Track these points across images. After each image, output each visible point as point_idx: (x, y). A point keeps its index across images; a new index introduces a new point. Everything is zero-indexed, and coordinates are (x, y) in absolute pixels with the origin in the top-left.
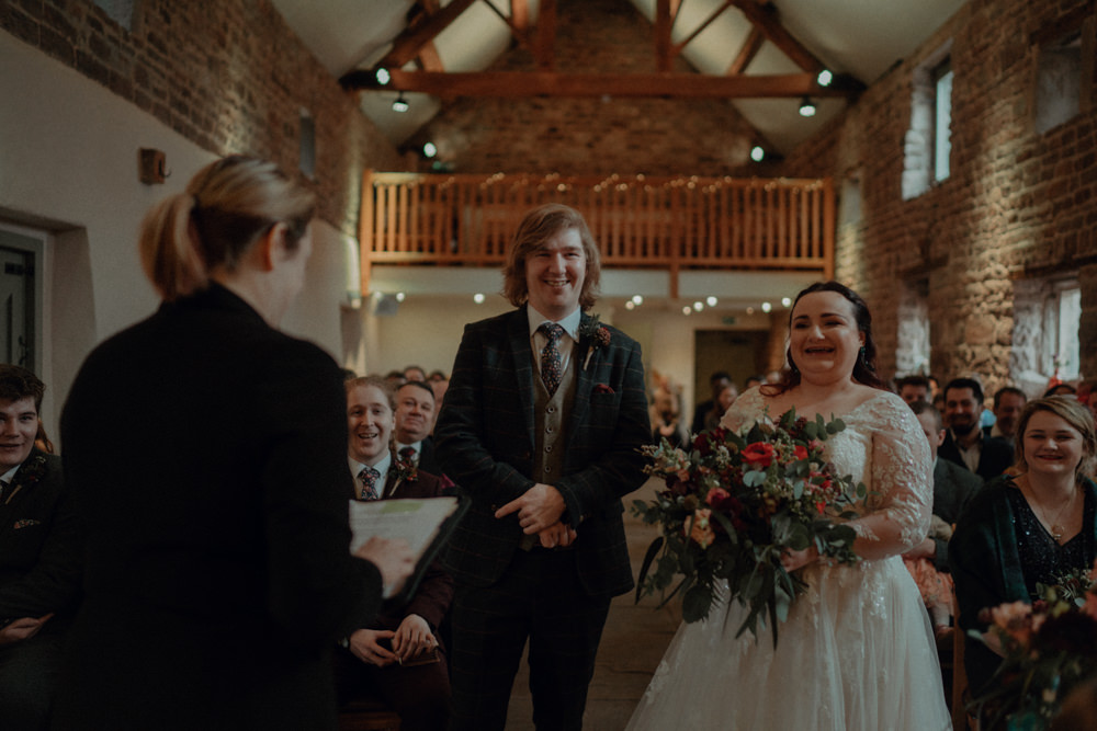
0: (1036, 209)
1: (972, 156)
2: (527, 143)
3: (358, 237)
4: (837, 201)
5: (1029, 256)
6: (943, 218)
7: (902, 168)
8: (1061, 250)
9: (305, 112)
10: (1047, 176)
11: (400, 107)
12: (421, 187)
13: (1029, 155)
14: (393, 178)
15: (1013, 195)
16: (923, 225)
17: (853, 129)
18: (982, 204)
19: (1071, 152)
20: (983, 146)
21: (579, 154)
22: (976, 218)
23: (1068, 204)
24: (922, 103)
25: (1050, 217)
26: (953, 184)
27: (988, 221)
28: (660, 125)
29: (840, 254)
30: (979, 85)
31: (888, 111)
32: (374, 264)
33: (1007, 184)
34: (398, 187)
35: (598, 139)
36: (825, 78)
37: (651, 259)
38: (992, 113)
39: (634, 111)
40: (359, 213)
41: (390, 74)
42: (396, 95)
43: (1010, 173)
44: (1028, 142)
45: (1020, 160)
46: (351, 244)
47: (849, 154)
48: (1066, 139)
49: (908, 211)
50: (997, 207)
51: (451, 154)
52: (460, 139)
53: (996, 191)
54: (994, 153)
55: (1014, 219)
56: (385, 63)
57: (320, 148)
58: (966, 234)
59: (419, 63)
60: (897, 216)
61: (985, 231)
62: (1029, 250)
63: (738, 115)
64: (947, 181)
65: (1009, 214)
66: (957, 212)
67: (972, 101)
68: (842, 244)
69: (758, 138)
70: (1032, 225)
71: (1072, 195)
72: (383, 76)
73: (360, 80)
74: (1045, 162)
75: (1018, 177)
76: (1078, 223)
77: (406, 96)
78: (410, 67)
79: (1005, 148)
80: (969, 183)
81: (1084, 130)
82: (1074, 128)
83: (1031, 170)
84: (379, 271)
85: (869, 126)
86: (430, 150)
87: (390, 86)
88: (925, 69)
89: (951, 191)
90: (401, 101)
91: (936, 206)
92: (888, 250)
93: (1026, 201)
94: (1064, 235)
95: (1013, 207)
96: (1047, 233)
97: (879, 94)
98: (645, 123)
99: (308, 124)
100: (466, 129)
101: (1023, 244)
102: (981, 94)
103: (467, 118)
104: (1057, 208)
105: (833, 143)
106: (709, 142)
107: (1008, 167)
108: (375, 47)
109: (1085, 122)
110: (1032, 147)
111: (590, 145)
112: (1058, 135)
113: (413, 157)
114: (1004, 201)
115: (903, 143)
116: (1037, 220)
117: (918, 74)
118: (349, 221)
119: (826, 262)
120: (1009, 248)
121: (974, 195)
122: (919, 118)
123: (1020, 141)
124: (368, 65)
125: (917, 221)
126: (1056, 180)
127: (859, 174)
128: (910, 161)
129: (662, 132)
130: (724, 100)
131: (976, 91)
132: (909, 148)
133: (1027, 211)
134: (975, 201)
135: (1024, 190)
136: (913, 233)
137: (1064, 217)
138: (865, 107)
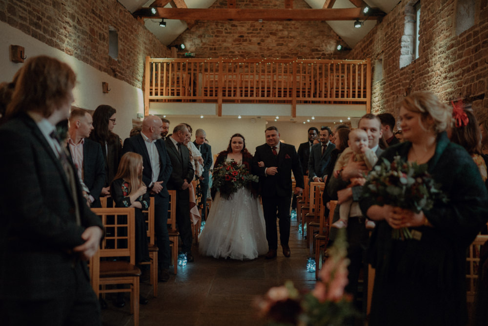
0: (455, 73)
1: (429, 47)
2: (229, 43)
3: (143, 89)
4: (373, 70)
5: (451, 96)
6: (416, 78)
7: (400, 54)
8: (465, 93)
9: (112, 28)
10: (460, 56)
13: (452, 46)
15: (445, 66)
16: (408, 81)
17: (380, 34)
18: (432, 71)
19: (470, 45)
20: (434, 42)
21: (254, 48)
22: (430, 77)
23: (468, 70)
24: (409, 22)
25: (461, 76)
26: (420, 61)
27: (435, 79)
28: (293, 34)
29: (374, 95)
30: (432, 13)
31: (395, 26)
32: (151, 101)
33: (443, 60)
35: (263, 41)
36: (366, 10)
37: (282, 98)
38: (437, 26)
39: (280, 27)
40: (144, 77)
41: (157, 10)
42: (160, 21)
43: (444, 55)
44: (452, 40)
45: (449, 48)
46: (140, 91)
47: (378, 47)
48: (468, 38)
49: (402, 75)
50: (438, 72)
51: (193, 49)
52: (197, 41)
53: (438, 64)
54: (438, 45)
55: (446, 78)
56: (155, 5)
57: (120, 47)
58: (425, 85)
59: (173, 4)
60: (397, 78)
61: (433, 84)
62: (451, 93)
63: (330, 29)
64: (419, 59)
65: (443, 75)
66: (421, 75)
67: (429, 20)
68: (375, 91)
69: (339, 40)
70: (453, 81)
71: (470, 66)
72: (154, 11)
73: (143, 13)
74: (459, 50)
75: (447, 57)
76: (472, 80)
77: (165, 21)
79: (442, 43)
80: (427, 61)
81: (476, 33)
82: (471, 32)
83: (454, 53)
84: (153, 104)
85: (386, 34)
87: (157, 15)
88: (410, 5)
89: (419, 64)
91: (413, 72)
92: (393, 93)
93: (451, 69)
94: (466, 85)
95: (445, 72)
96: (459, 85)
97: (390, 17)
98: (286, 33)
99: (114, 34)
100: (200, 37)
101: (449, 90)
102: (433, 16)
103: (201, 31)
104: (464, 72)
105: (371, 42)
106: (316, 42)
107: (444, 52)
109: (476, 29)
110: (453, 42)
111: (259, 44)
112: (465, 36)
113: (175, 50)
114: (442, 69)
115: (400, 41)
116: (455, 78)
117: (407, 7)
118: (139, 81)
119: (367, 100)
120: (443, 92)
121: (429, 66)
122: (408, 29)
123: (449, 39)
124: (147, 6)
125: (405, 79)
126: (464, 58)
127: (382, 57)
128: (403, 50)
129: (293, 37)
130: (323, 21)
131: (431, 15)
132: (403, 44)
133: (452, 74)
134: (429, 69)
135: (450, 64)
136: (403, 85)
137: (467, 76)
138: (385, 24)
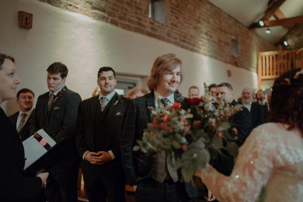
3: (257, 72)
9: (233, 37)
11: (268, 32)
12: (276, 56)
14: (267, 54)
32: (263, 80)
34: (269, 57)
40: (257, 65)
41: (264, 23)
42: (266, 28)
46: (255, 74)
51: (293, 44)
52: (296, 39)
56: (262, 20)
57: (240, 47)
59: (275, 16)
72: (262, 23)
73: (254, 26)
77: (270, 28)
78: (272, 18)
84: (264, 82)
86: (286, 43)
87: (265, 26)
90: (268, 30)
99: (235, 42)
100: (298, 35)
103: (298, 32)
108: (258, 15)
113: (280, 46)
118: (254, 68)
124: (256, 21)
